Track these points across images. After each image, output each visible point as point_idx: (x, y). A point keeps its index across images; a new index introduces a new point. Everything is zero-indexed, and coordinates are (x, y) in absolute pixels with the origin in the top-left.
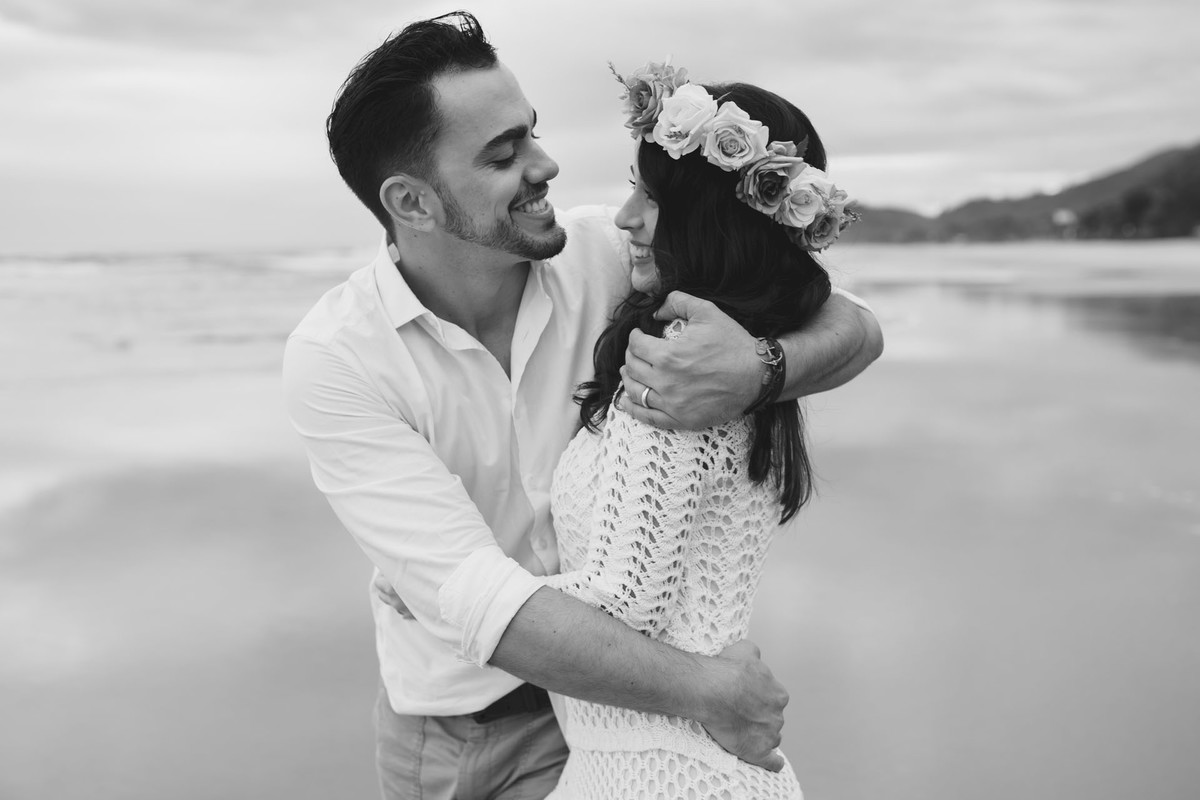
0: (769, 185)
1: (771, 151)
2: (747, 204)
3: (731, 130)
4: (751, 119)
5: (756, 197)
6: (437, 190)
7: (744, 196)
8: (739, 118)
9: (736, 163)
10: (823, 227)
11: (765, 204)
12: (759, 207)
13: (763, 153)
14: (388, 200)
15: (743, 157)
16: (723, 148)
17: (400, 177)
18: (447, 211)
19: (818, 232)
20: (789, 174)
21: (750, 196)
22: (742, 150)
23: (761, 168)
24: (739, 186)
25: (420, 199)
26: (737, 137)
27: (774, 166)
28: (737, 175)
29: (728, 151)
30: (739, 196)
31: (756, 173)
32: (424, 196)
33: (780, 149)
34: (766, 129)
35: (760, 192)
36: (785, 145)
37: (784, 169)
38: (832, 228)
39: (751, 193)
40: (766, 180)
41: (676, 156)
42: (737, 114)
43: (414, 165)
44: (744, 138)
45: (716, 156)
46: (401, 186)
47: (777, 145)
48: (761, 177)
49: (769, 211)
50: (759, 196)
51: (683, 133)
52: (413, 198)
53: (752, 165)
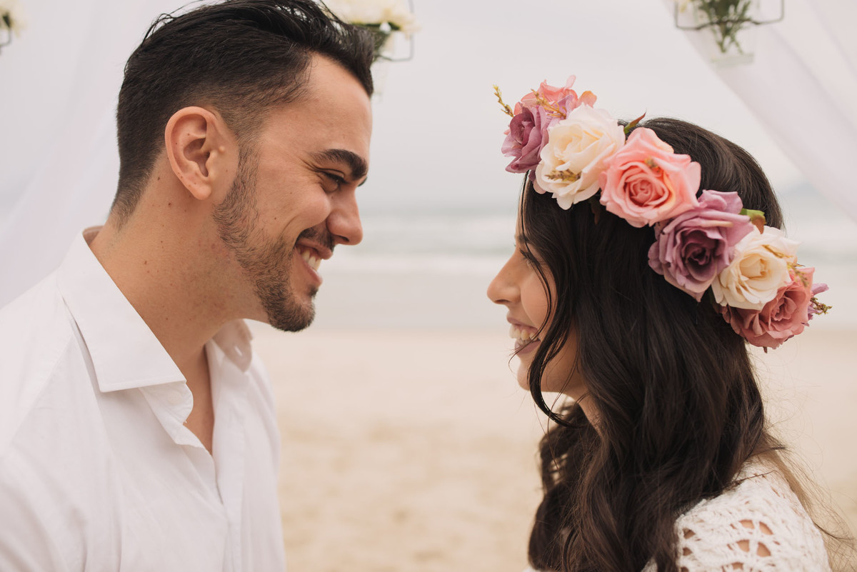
0: (696, 249)
1: (702, 203)
2: (663, 276)
3: (642, 166)
4: (675, 153)
5: (677, 266)
6: (243, 157)
7: (660, 266)
8: (655, 149)
9: (650, 215)
10: (783, 307)
11: (689, 277)
12: (681, 282)
13: (690, 202)
14: (175, 132)
15: (658, 206)
16: (631, 195)
17: (210, 114)
18: (235, 187)
19: (777, 315)
20: (728, 239)
21: (668, 264)
22: (658, 197)
23: (685, 224)
24: (652, 248)
25: (213, 155)
26: (652, 177)
27: (704, 223)
28: (648, 234)
29: (638, 198)
30: (653, 265)
31: (676, 230)
32: (220, 153)
33: (717, 201)
34: (696, 168)
35: (683, 260)
36: (724, 197)
37: (719, 229)
38: (797, 310)
39: (668, 259)
40: (691, 241)
41: (565, 205)
42: (654, 144)
43: (237, 112)
44: (661, 178)
45: (619, 201)
46: (204, 125)
47: (711, 195)
48: (684, 237)
49: (696, 290)
50: (681, 264)
51: (576, 173)
52: (203, 149)
53: (670, 220)
